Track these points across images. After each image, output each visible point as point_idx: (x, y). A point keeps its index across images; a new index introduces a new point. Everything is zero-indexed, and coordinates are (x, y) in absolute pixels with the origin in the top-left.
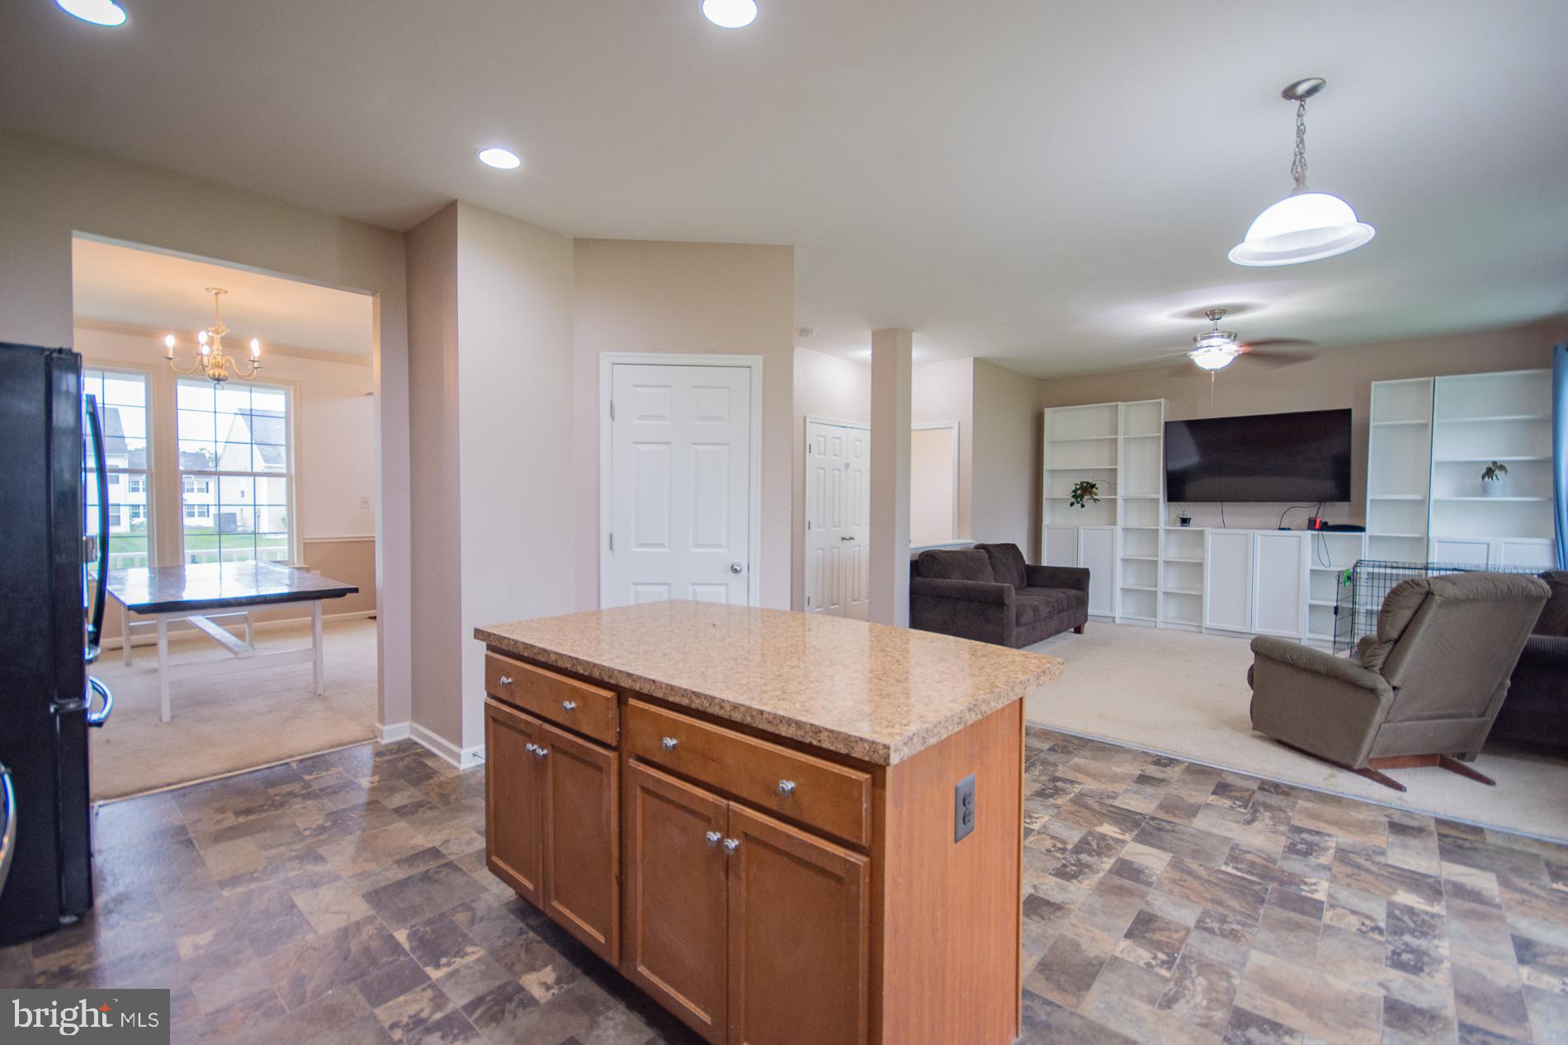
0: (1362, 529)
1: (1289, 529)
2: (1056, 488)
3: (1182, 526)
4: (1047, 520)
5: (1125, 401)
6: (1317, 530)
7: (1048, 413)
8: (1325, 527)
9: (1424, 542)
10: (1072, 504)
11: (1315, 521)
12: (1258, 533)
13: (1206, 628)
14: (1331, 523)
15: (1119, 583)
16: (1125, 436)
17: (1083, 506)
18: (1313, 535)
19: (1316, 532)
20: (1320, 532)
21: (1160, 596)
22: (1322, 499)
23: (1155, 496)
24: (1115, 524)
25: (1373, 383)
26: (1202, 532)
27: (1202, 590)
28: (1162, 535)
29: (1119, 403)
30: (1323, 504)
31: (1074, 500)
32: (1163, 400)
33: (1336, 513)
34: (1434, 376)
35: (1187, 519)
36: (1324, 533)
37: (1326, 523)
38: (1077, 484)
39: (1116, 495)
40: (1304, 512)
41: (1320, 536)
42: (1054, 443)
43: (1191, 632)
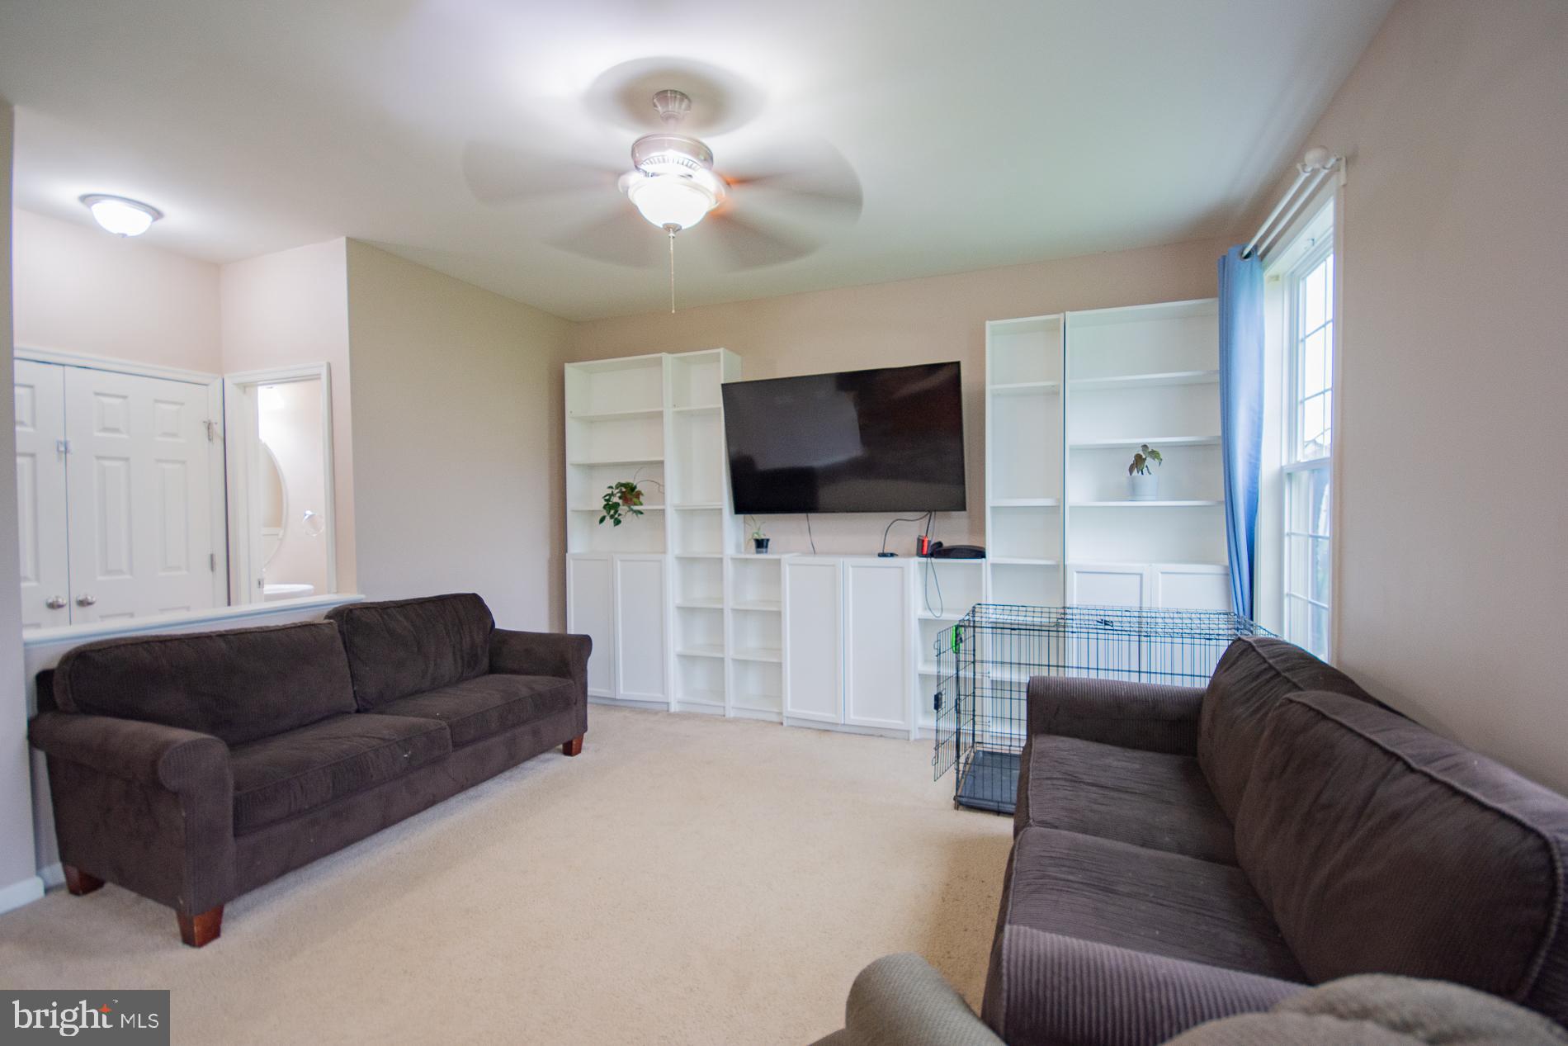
0: (979, 553)
1: (892, 555)
2: (585, 494)
3: (758, 552)
4: (578, 544)
5: (673, 353)
6: (926, 556)
7: (572, 371)
8: (939, 551)
9: (1058, 572)
10: (602, 520)
11: (923, 541)
12: (849, 562)
13: (788, 717)
14: (947, 544)
15: (675, 645)
16: (676, 409)
17: (617, 522)
18: (919, 563)
19: (924, 560)
20: (929, 559)
21: (730, 669)
22: (930, 508)
23: (715, 505)
24: (664, 552)
25: (988, 324)
26: (778, 561)
27: (779, 650)
28: (729, 569)
29: (664, 355)
30: (933, 513)
31: (604, 513)
32: (721, 350)
33: (951, 530)
34: (1063, 311)
35: (763, 540)
36: (933, 560)
37: (940, 544)
38: (611, 487)
39: (664, 504)
40: (909, 528)
41: (929, 565)
42: (591, 422)
43: (771, 722)
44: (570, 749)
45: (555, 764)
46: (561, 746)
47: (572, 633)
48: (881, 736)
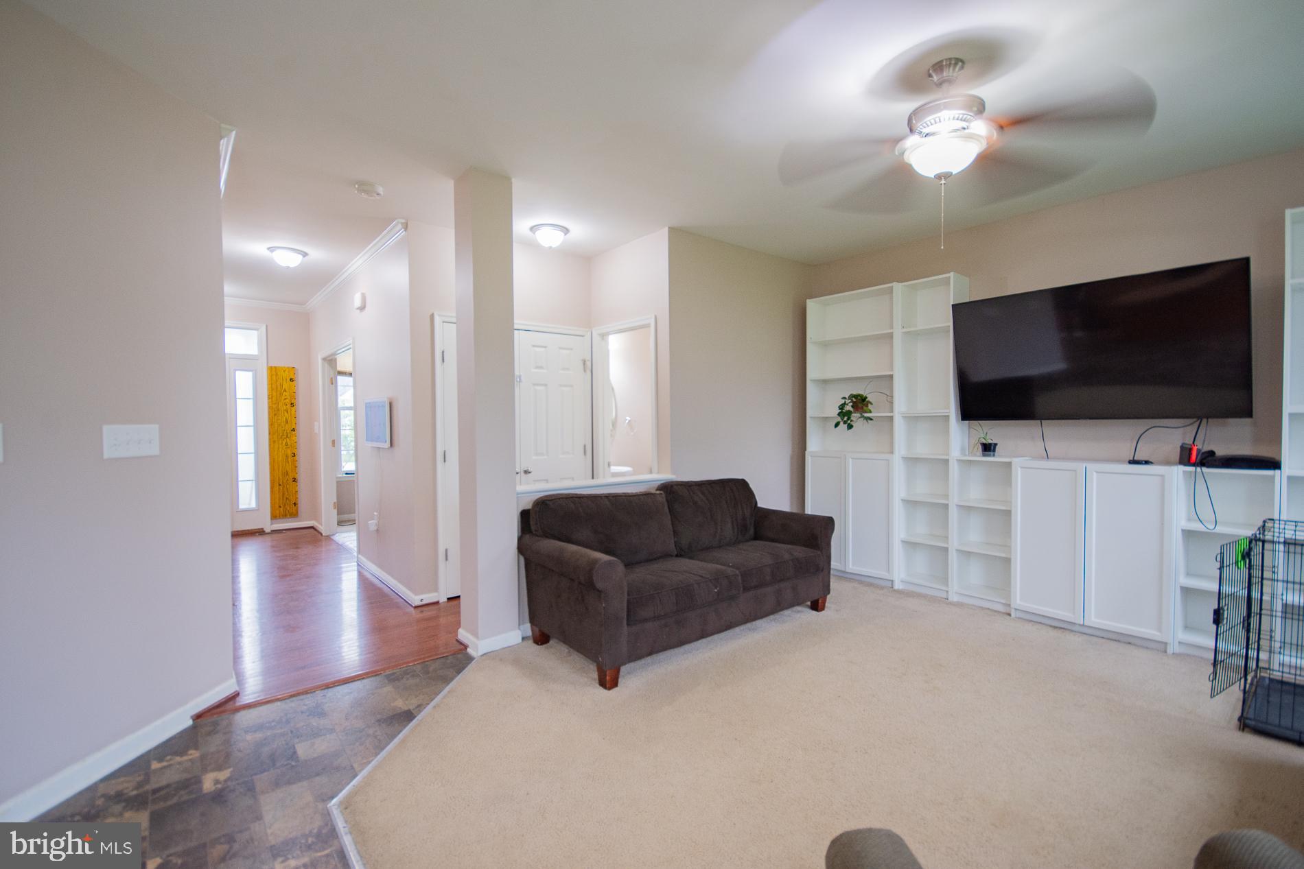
0: (1274, 465)
1: (1147, 462)
2: (823, 404)
3: (984, 455)
4: (813, 445)
5: (902, 282)
6: (1194, 465)
7: (812, 306)
8: (1208, 460)
10: (837, 425)
11: (1191, 450)
12: (1092, 467)
13: (1016, 609)
14: (1221, 451)
15: (900, 532)
16: (904, 330)
17: (850, 427)
18: (1184, 472)
19: (1192, 469)
20: (1199, 469)
21: (953, 557)
22: (1201, 414)
23: (943, 412)
24: (892, 452)
25: (1288, 211)
26: (1009, 465)
27: (1007, 547)
28: (954, 469)
29: (895, 284)
30: (1204, 421)
31: (839, 419)
32: (952, 275)
33: (1228, 438)
35: (990, 444)
36: (1205, 469)
37: (1212, 453)
38: (844, 398)
39: (892, 411)
40: (1173, 435)
41: (1199, 477)
42: (825, 345)
43: (999, 612)
44: (817, 606)
45: (804, 615)
46: (809, 603)
47: (810, 513)
48: (1130, 643)
